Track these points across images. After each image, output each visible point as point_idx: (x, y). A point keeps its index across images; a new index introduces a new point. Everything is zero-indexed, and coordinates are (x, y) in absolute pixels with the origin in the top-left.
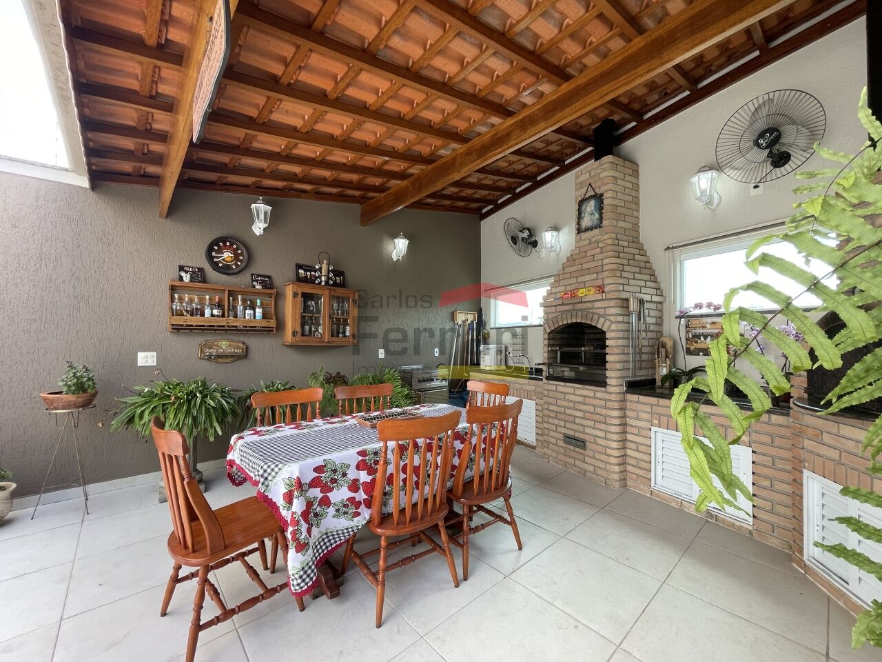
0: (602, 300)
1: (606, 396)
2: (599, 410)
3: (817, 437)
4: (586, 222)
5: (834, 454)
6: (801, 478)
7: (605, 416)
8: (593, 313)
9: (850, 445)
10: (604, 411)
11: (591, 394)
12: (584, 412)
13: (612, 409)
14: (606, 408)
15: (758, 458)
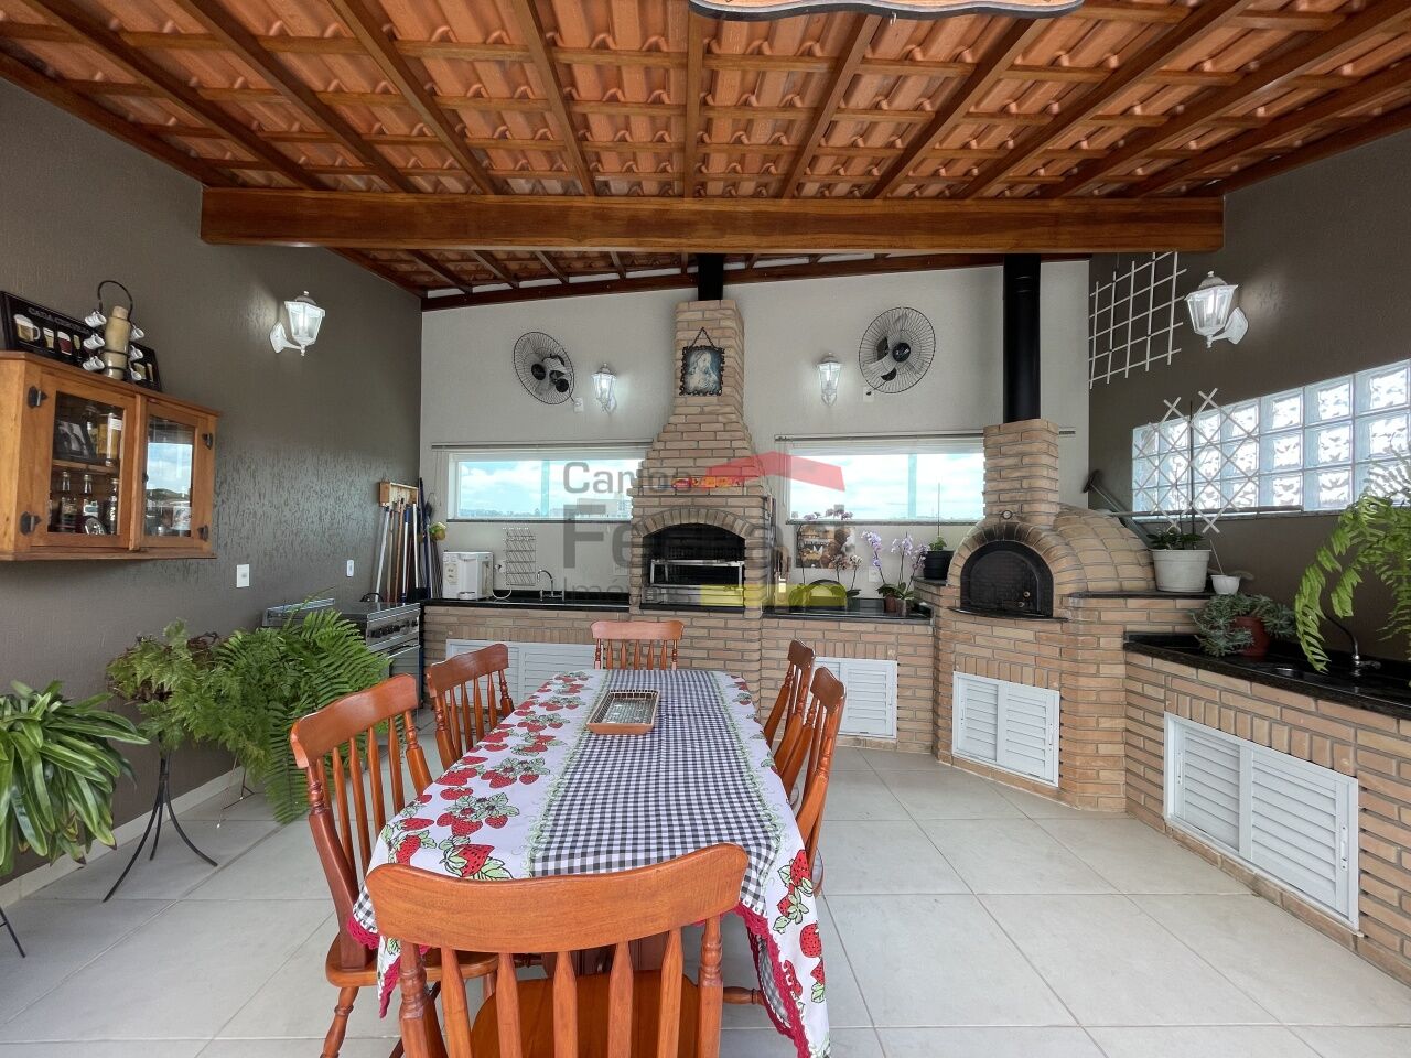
0: (743, 496)
1: (745, 625)
2: (731, 645)
3: (970, 641)
4: (696, 380)
5: (987, 653)
6: (952, 680)
7: (743, 652)
8: (727, 514)
9: (1003, 643)
10: (740, 645)
11: (722, 624)
12: (708, 650)
13: (751, 641)
14: (743, 640)
15: (905, 670)
